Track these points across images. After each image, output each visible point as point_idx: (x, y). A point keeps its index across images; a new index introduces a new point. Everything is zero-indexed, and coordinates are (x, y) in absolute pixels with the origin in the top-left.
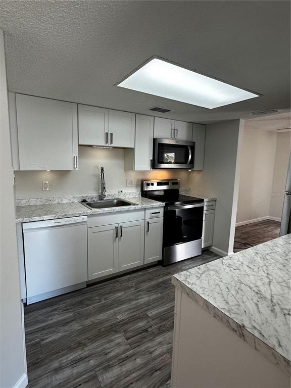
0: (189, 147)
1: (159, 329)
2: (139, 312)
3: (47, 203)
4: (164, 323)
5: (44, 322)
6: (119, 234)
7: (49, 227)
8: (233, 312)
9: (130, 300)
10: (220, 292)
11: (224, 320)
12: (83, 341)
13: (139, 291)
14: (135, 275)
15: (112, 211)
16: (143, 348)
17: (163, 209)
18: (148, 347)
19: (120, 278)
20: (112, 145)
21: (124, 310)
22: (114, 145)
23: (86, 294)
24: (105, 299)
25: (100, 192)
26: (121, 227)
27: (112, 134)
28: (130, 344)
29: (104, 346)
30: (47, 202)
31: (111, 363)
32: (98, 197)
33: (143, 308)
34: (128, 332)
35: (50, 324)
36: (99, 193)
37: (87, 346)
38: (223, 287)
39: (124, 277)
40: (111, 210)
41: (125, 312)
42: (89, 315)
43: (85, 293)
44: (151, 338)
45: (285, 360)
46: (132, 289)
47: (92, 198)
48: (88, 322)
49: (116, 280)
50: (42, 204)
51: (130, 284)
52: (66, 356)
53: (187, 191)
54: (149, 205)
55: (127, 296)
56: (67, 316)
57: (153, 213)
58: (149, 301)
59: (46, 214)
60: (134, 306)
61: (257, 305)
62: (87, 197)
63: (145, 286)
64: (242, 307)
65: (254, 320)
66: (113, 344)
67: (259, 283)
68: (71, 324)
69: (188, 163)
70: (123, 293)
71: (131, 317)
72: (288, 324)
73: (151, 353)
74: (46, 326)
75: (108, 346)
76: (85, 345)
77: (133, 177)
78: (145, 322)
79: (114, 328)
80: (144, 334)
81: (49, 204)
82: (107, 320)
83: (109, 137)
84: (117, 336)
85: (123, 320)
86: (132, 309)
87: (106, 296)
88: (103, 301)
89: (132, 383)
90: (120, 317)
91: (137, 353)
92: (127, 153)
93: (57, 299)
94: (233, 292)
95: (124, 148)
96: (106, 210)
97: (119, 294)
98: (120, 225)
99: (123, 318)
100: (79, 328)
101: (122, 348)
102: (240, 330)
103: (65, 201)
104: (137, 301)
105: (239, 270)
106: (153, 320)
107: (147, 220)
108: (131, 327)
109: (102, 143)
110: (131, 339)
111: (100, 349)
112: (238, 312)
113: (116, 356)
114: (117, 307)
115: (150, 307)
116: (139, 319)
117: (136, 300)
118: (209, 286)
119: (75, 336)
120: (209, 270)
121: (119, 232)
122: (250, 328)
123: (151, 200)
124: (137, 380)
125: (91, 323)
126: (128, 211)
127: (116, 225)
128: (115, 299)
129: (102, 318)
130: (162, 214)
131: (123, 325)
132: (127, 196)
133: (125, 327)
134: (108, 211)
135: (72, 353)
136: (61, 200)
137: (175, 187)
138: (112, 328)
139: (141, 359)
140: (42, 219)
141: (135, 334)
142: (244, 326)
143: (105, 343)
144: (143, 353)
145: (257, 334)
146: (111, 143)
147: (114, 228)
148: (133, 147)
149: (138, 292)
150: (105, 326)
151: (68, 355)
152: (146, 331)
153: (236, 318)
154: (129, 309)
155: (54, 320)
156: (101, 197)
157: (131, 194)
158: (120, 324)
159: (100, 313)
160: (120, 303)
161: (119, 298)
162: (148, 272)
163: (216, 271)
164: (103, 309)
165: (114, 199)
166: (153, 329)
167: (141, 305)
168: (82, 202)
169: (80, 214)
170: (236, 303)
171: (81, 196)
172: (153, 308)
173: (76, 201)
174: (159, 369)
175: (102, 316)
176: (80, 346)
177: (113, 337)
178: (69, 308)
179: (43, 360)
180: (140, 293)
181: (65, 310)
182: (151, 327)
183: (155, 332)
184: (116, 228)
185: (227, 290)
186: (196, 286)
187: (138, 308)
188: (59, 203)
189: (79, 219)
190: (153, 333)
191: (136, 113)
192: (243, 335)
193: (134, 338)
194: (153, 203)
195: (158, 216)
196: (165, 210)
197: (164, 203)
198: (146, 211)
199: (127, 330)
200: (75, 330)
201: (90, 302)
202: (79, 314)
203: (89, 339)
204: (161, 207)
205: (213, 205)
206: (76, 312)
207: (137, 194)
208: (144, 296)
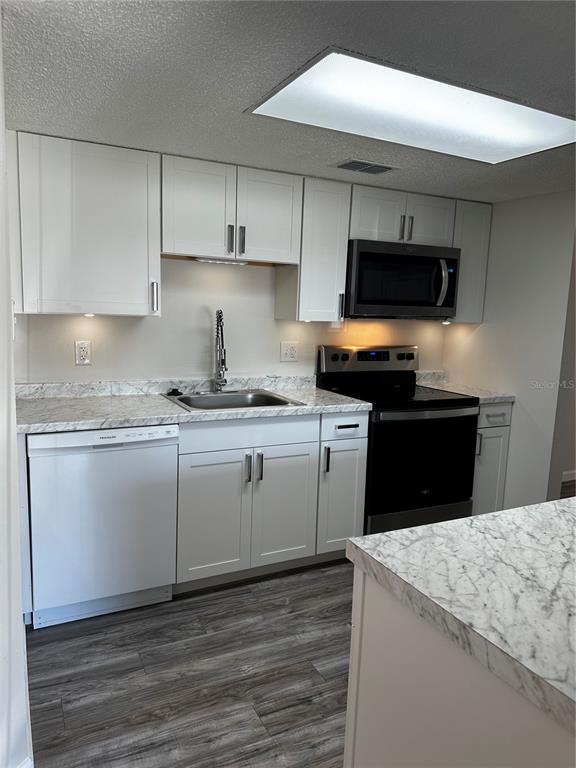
0: (443, 263)
1: (339, 699)
2: (295, 660)
3: (85, 395)
5: (70, 665)
6: (255, 476)
7: (89, 447)
8: (459, 604)
9: (276, 635)
10: (444, 572)
11: (439, 619)
12: (158, 712)
13: (300, 616)
14: (292, 579)
15: (239, 416)
16: (297, 735)
17: (367, 417)
18: (307, 735)
19: (254, 585)
20: (244, 257)
21: (258, 654)
22: (249, 256)
23: (171, 615)
24: (215, 629)
25: (214, 372)
26: (261, 457)
27: (243, 229)
28: (267, 726)
29: (206, 725)
30: (83, 392)
31: (218, 759)
32: (208, 384)
33: (303, 653)
34: (264, 701)
35: (83, 672)
36: (210, 375)
37: (167, 721)
38: (454, 563)
39: (267, 583)
40: (237, 414)
41: (260, 658)
42: (172, 660)
43: (169, 613)
44: (319, 716)
45: (534, 678)
46: (283, 611)
47: (194, 387)
48: (171, 673)
49: (244, 588)
50: (72, 396)
51: (277, 599)
52: (118, 738)
53: (438, 377)
54: (331, 408)
55: (269, 626)
56: (124, 657)
57: (340, 427)
58: (321, 639)
59: (82, 417)
60: (283, 648)
61: (516, 597)
62: (181, 382)
63: (314, 606)
64: (484, 597)
65: (498, 619)
66: (225, 722)
67: (541, 564)
68: (131, 675)
69: (440, 303)
70: (260, 617)
71: (274, 670)
72: (568, 629)
73: (314, 747)
74: (75, 675)
75: (214, 724)
76: (162, 719)
77: (296, 336)
78: (308, 682)
79: (230, 691)
80: (300, 707)
81: (89, 397)
82: (215, 673)
83: (236, 236)
84: (237, 707)
85: (254, 675)
86: (278, 653)
87: (218, 623)
88: (210, 633)
90: (248, 669)
91: (281, 744)
92: (282, 277)
93: (105, 620)
94: (474, 574)
95: (274, 265)
96: (225, 413)
97: (250, 620)
98: (259, 451)
99: (255, 671)
100: (149, 684)
101: (248, 732)
102: (463, 635)
103: (128, 391)
104: (292, 638)
105: (505, 539)
106: (326, 680)
107: (326, 444)
108: (271, 691)
109: (220, 250)
110: (271, 716)
111: (196, 730)
112: (470, 604)
113: (230, 747)
114: (242, 647)
115: (322, 652)
116: (293, 675)
117: (289, 634)
118: (424, 562)
119: (140, 700)
120: (434, 535)
121: (254, 469)
122: (481, 629)
123: (338, 396)
125: (179, 677)
126: (278, 418)
127: (248, 452)
128: (241, 629)
129: (205, 667)
130: (363, 430)
131: (255, 684)
132: (281, 385)
133: (259, 690)
134: (229, 415)
135: (132, 734)
136: (120, 390)
137: (407, 366)
138: (227, 690)
139: (289, 757)
140: (71, 428)
142: (471, 625)
143: (209, 719)
144: (294, 746)
145: (493, 638)
146: (242, 250)
147: (243, 458)
148: (293, 259)
149: (296, 618)
150: (210, 684)
151: (124, 737)
152: (308, 701)
153: (460, 613)
154: (271, 654)
155: (95, 665)
156: (216, 384)
157: (294, 380)
158: (246, 684)
159: (200, 658)
160: (250, 638)
161: (250, 629)
162: (327, 573)
163: (451, 539)
164: (209, 648)
165: (248, 392)
166: (325, 699)
167: (301, 647)
168: (169, 394)
169: (163, 420)
170: (472, 590)
171: (167, 379)
172: (329, 655)
173: (155, 392)
175: (205, 665)
176: (151, 721)
177: (228, 709)
178: (128, 641)
179: (67, 740)
180: (300, 621)
181: (122, 646)
182: (320, 694)
183: (329, 706)
184: (249, 458)
185: (461, 570)
186: (394, 560)
187: (293, 652)
188: (114, 396)
189: (160, 433)
190: (324, 706)
191: (304, 176)
192: (469, 644)
193: (277, 714)
194: (343, 402)
195: (353, 434)
196: (373, 420)
197: (370, 404)
198: (323, 421)
199: (261, 697)
200: (140, 687)
201: (178, 633)
202: (152, 655)
203: (171, 708)
204: (362, 413)
205: (503, 415)
206: (144, 650)
207: (305, 380)
208: (310, 628)
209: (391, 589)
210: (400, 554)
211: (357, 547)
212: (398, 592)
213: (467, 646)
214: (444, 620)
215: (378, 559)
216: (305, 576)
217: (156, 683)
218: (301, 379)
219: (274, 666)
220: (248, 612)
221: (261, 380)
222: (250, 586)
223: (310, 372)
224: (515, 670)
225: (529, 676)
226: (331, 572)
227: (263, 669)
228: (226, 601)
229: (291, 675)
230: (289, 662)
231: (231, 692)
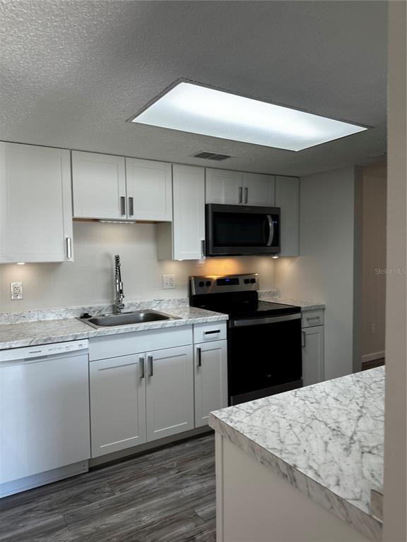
0: (269, 217)
2: (183, 509)
3: (17, 322)
5: (9, 530)
6: (147, 373)
7: (21, 360)
8: (286, 451)
9: (167, 491)
10: (277, 430)
11: (274, 464)
13: (185, 475)
14: (178, 448)
15: (134, 330)
17: (225, 325)
19: (150, 455)
20: (133, 218)
21: (154, 507)
22: (137, 216)
23: (88, 483)
24: (122, 491)
25: (115, 299)
26: (151, 359)
27: (131, 199)
30: (17, 320)
32: (111, 308)
33: (188, 503)
35: (19, 535)
36: (112, 302)
38: (283, 423)
39: (157, 453)
40: (132, 328)
41: (156, 509)
42: (91, 517)
43: (86, 482)
45: (338, 500)
46: (172, 472)
47: (100, 311)
48: (88, 528)
49: (143, 457)
50: (9, 323)
51: (168, 463)
53: (274, 294)
54: (200, 320)
55: (162, 484)
56: (51, 520)
57: (207, 333)
58: (200, 492)
59: (16, 338)
60: (173, 500)
61: (326, 443)
62: (90, 308)
63: (195, 466)
64: (304, 445)
65: (314, 460)
67: (343, 419)
68: (57, 533)
69: (269, 244)
70: (155, 479)
71: (166, 518)
72: (361, 463)
77: (173, 271)
78: (192, 525)
81: (22, 324)
82: (122, 525)
83: (127, 204)
85: (153, 523)
86: (170, 504)
87: (124, 485)
88: (118, 494)
90: (146, 519)
92: (161, 230)
93: (36, 492)
94: (297, 430)
95: (155, 223)
96: (123, 328)
97: (147, 482)
98: (149, 354)
99: (153, 520)
100: (71, 539)
102: (289, 473)
103: (51, 317)
104: (179, 492)
105: (318, 403)
106: (205, 522)
107: (198, 346)
108: (165, 534)
109: (116, 214)
112: (295, 451)
114: (142, 502)
115: (201, 501)
116: (181, 520)
117: (177, 490)
118: (262, 424)
120: (270, 404)
121: (146, 368)
122: (302, 468)
123: (205, 311)
125: (94, 530)
126: (163, 330)
127: (141, 356)
128: (142, 489)
129: (111, 521)
130: (223, 334)
131: (153, 530)
132: (164, 306)
133: (155, 535)
134: (126, 329)
136: (44, 316)
137: (252, 287)
138: (131, 537)
140: (7, 347)
142: (295, 466)
145: (310, 474)
146: (132, 213)
147: (138, 361)
148: (171, 220)
149: (182, 476)
150: (119, 534)
152: (192, 539)
153: (287, 458)
154: (164, 506)
155: (29, 528)
156: (117, 308)
157: (174, 302)
158: (145, 531)
159: (110, 514)
160: (148, 495)
161: (148, 488)
162: (203, 442)
163: (282, 406)
164: (118, 506)
165: (140, 312)
166: (205, 536)
167: (186, 498)
168: (81, 317)
169: (76, 336)
170: (295, 441)
171: (79, 307)
173: (71, 316)
175: (115, 519)
178: (55, 506)
180: (185, 478)
181: (49, 511)
182: (201, 532)
184: (142, 360)
185: (289, 428)
186: (242, 425)
187: (179, 502)
188: (40, 321)
189: (75, 346)
191: (172, 163)
192: (295, 480)
194: (208, 315)
195: (217, 338)
196: (230, 326)
197: (227, 315)
198: (195, 329)
201: (94, 497)
202: (73, 515)
204: (221, 322)
205: (318, 318)
206: (68, 512)
207: (181, 301)
208: (192, 484)
209: (240, 446)
210: (246, 420)
211: (216, 417)
212: (245, 447)
213: (293, 482)
214: (277, 465)
215: (231, 425)
216: (187, 445)
217: (77, 537)
218: (179, 301)
219: (166, 515)
220: (146, 476)
221: (150, 303)
222: (147, 456)
223: (184, 295)
224: (326, 495)
225: (335, 499)
226: (206, 441)
227: (158, 518)
228: (129, 469)
229: (178, 520)
230: (178, 511)
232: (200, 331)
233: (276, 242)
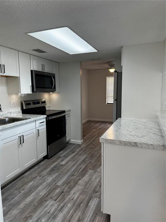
0: (52, 77)
1: (69, 188)
4: (70, 185)
6: (22, 142)
9: (41, 183)
12: (28, 216)
13: (43, 176)
16: (67, 199)
18: (69, 198)
20: (4, 74)
21: (41, 189)
23: (5, 194)
24: (23, 190)
26: (23, 136)
28: (59, 201)
29: (44, 210)
31: (55, 214)
33: (52, 183)
34: (53, 198)
37: (33, 216)
39: (26, 173)
41: (43, 190)
42: (19, 203)
44: (68, 193)
45: (151, 144)
46: (38, 178)
48: (22, 205)
51: (33, 176)
53: (50, 107)
54: (38, 118)
55: (37, 182)
58: (53, 179)
60: (46, 185)
61: (134, 137)
63: (45, 172)
65: (137, 140)
66: (49, 207)
67: (128, 133)
68: (9, 213)
69: (53, 88)
70: (33, 182)
71: (49, 190)
73: (73, 199)
75: (46, 209)
76: (31, 216)
77: (14, 99)
78: (59, 189)
80: (62, 194)
84: (48, 202)
85: (45, 194)
87: (22, 188)
88: (23, 192)
89: (73, 215)
90: (42, 194)
91: (66, 203)
97: (31, 184)
98: (21, 134)
100: (18, 212)
101: (56, 206)
102: (135, 144)
104: (46, 182)
106: (63, 186)
107: (37, 129)
108: (53, 195)
111: (43, 213)
112: (131, 140)
113: (55, 210)
114: (35, 190)
115: (56, 181)
119: (20, 216)
124: (74, 212)
125: (25, 205)
127: (19, 135)
128: (30, 187)
129: (30, 199)
130: (45, 123)
131: (47, 196)
132: (12, 115)
133: (49, 196)
137: (44, 105)
138: (41, 201)
139: (70, 204)
141: (58, 197)
143: (44, 209)
144: (69, 201)
145: (141, 142)
150: (36, 202)
152: (63, 192)
154: (45, 188)
157: (16, 112)
158: (45, 197)
159: (26, 198)
160: (35, 187)
161: (33, 185)
162: (41, 165)
164: (27, 195)
167: (50, 182)
172: (58, 181)
174: (82, 203)
175: (29, 199)
176: (28, 219)
177: (46, 204)
183: (68, 190)
187: (49, 185)
190: (67, 191)
191: (18, 51)
193: (59, 198)
196: (47, 119)
197: (46, 115)
198: (36, 122)
199: (52, 197)
200: (16, 214)
201: (13, 196)
202: (10, 205)
203: (31, 213)
204: (43, 118)
205: (69, 114)
206: (6, 205)
207: (19, 112)
208: (48, 178)
216: (36, 168)
217: (19, 210)
218: (18, 112)
219: (48, 190)
220: (28, 182)
221: (6, 114)
222: (22, 176)
226: (41, 164)
227: (46, 192)
228: (19, 183)
229: (54, 189)
230: (51, 187)
231: (43, 200)
232: (38, 122)
233: (55, 88)
